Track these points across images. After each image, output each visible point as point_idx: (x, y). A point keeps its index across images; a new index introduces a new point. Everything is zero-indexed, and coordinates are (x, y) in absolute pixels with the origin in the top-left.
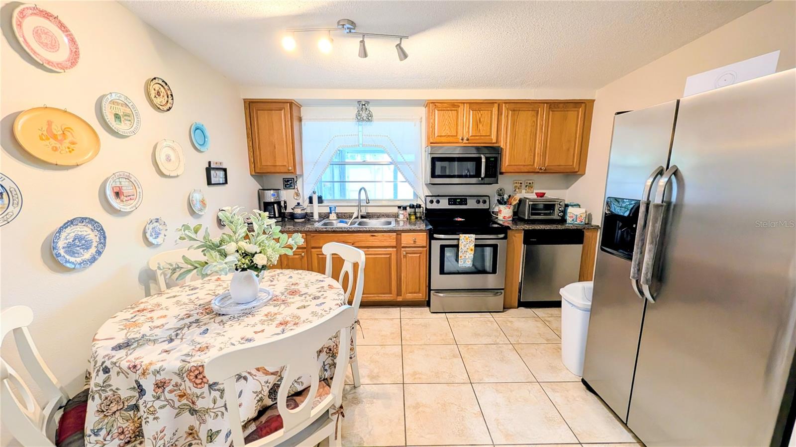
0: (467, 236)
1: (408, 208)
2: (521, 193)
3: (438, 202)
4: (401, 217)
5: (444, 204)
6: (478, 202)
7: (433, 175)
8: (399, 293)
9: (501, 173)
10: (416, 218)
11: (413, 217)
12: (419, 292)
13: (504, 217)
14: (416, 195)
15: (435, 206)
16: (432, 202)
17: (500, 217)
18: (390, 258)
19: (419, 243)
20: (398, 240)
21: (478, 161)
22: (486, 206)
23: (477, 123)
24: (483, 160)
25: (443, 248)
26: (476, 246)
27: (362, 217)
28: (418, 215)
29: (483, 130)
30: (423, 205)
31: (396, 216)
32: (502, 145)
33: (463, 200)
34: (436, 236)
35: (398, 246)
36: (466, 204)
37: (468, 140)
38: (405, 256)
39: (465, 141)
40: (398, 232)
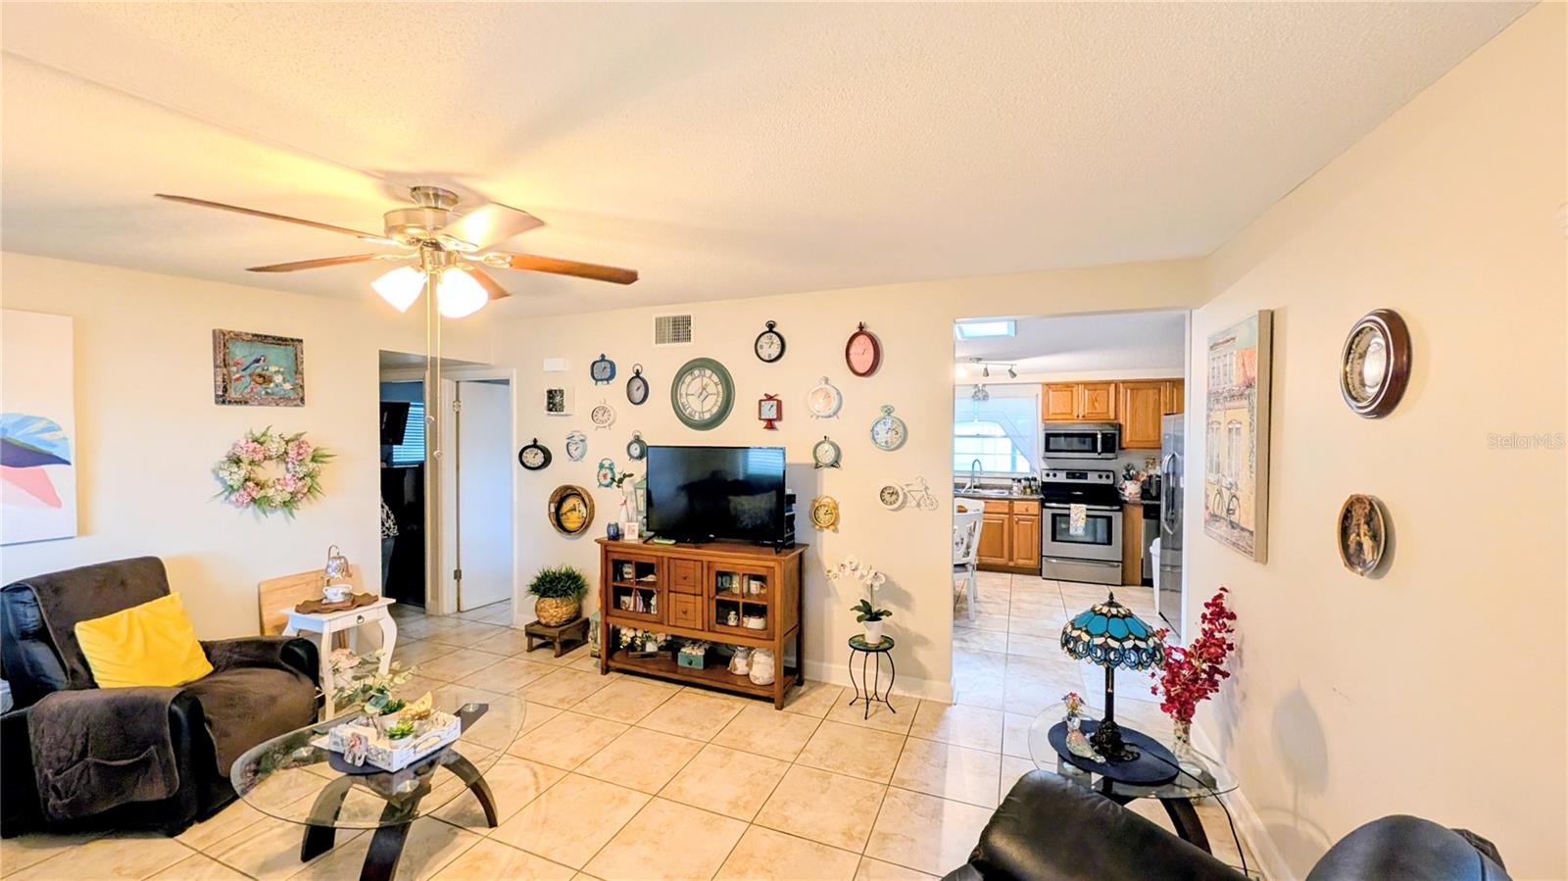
0: (1078, 505)
1: (1023, 481)
2: (1155, 468)
3: (1055, 475)
4: (1015, 489)
5: (1062, 478)
6: (1100, 477)
7: (1047, 449)
8: (1011, 559)
9: (1121, 448)
10: (1032, 491)
11: (1028, 490)
12: (1031, 559)
13: (1130, 494)
14: (1032, 469)
15: (1051, 479)
16: (1048, 475)
17: (1127, 493)
18: (1002, 525)
19: (1030, 512)
20: (1011, 508)
21: (1094, 437)
22: (1110, 481)
23: (1093, 401)
24: (1099, 436)
25: (1054, 516)
26: (1087, 516)
27: (975, 487)
28: (1034, 488)
29: (1100, 408)
30: (1039, 479)
31: (1010, 488)
32: (1122, 421)
33: (1084, 475)
34: (1047, 504)
35: (1011, 513)
36: (1086, 478)
37: (1083, 417)
38: (1017, 523)
39: (1080, 418)
40: (1011, 501)
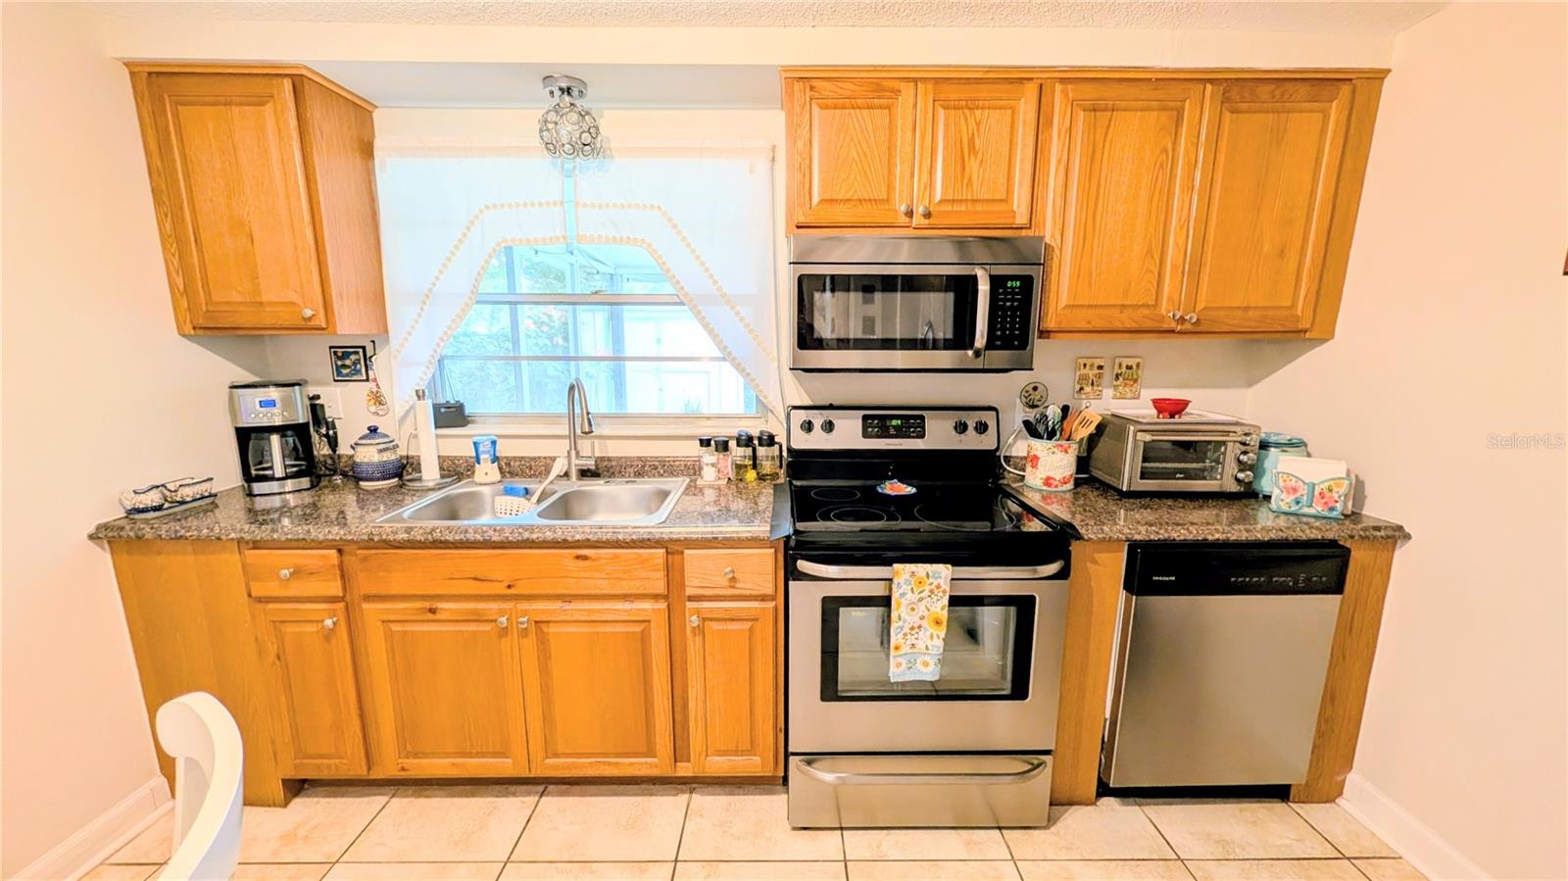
1: (732, 444)
2: (1099, 396)
3: (829, 427)
4: (709, 475)
5: (849, 435)
6: (961, 428)
7: (807, 338)
8: (679, 754)
9: (1044, 334)
10: (761, 478)
11: (751, 475)
12: (751, 751)
13: (1048, 481)
14: (764, 408)
15: (818, 441)
16: (808, 427)
17: (1034, 478)
18: (644, 638)
19: (745, 586)
20: (673, 573)
21: (963, 288)
22: (986, 443)
23: (964, 152)
24: (984, 288)
25: (831, 609)
26: (955, 601)
27: (584, 473)
28: (767, 467)
29: (984, 180)
30: (781, 438)
31: (694, 469)
32: (1049, 233)
33: (912, 421)
34: (803, 565)
35: (673, 593)
36: (922, 436)
37: (928, 215)
38: (700, 631)
39: (918, 220)
40: (673, 549)
